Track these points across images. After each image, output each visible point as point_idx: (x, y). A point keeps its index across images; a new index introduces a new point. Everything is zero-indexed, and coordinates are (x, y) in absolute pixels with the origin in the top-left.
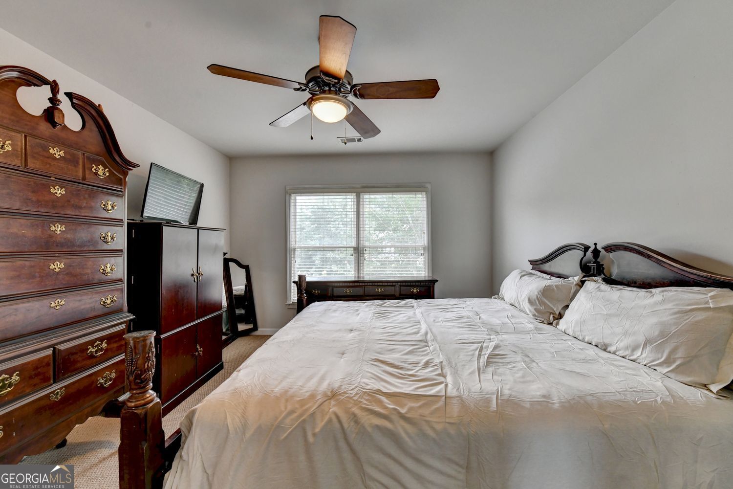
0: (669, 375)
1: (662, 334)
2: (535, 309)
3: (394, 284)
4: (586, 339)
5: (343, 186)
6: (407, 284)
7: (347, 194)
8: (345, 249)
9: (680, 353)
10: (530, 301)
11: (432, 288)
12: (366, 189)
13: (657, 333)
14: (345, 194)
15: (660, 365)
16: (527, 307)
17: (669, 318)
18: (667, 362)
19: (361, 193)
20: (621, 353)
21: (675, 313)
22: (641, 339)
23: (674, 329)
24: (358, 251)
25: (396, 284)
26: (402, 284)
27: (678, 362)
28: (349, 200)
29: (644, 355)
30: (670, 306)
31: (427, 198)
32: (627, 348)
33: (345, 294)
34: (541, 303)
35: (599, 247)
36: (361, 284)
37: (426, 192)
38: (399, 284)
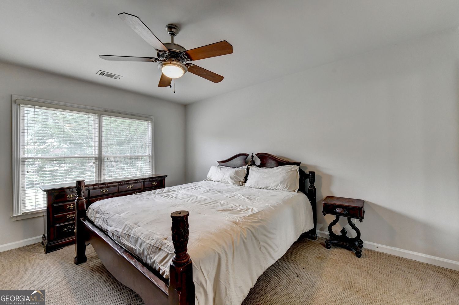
0: (287, 190)
1: (284, 179)
2: (234, 181)
3: (140, 181)
4: (260, 188)
5: (85, 106)
6: (149, 180)
7: (89, 114)
8: (87, 158)
9: (289, 184)
10: (231, 178)
11: (163, 181)
12: (108, 113)
13: (283, 179)
14: (87, 114)
15: (285, 188)
16: (230, 181)
17: (285, 174)
18: (286, 187)
19: (103, 115)
20: (272, 188)
21: (286, 173)
22: (279, 182)
23: (287, 177)
24: (99, 160)
25: (142, 181)
26: (145, 180)
27: (289, 186)
28: (92, 119)
29: (280, 187)
30: (284, 171)
31: (152, 125)
32: (275, 186)
33: (102, 194)
34: (236, 178)
35: (254, 155)
36: (115, 184)
37: (151, 121)
38: (144, 181)
